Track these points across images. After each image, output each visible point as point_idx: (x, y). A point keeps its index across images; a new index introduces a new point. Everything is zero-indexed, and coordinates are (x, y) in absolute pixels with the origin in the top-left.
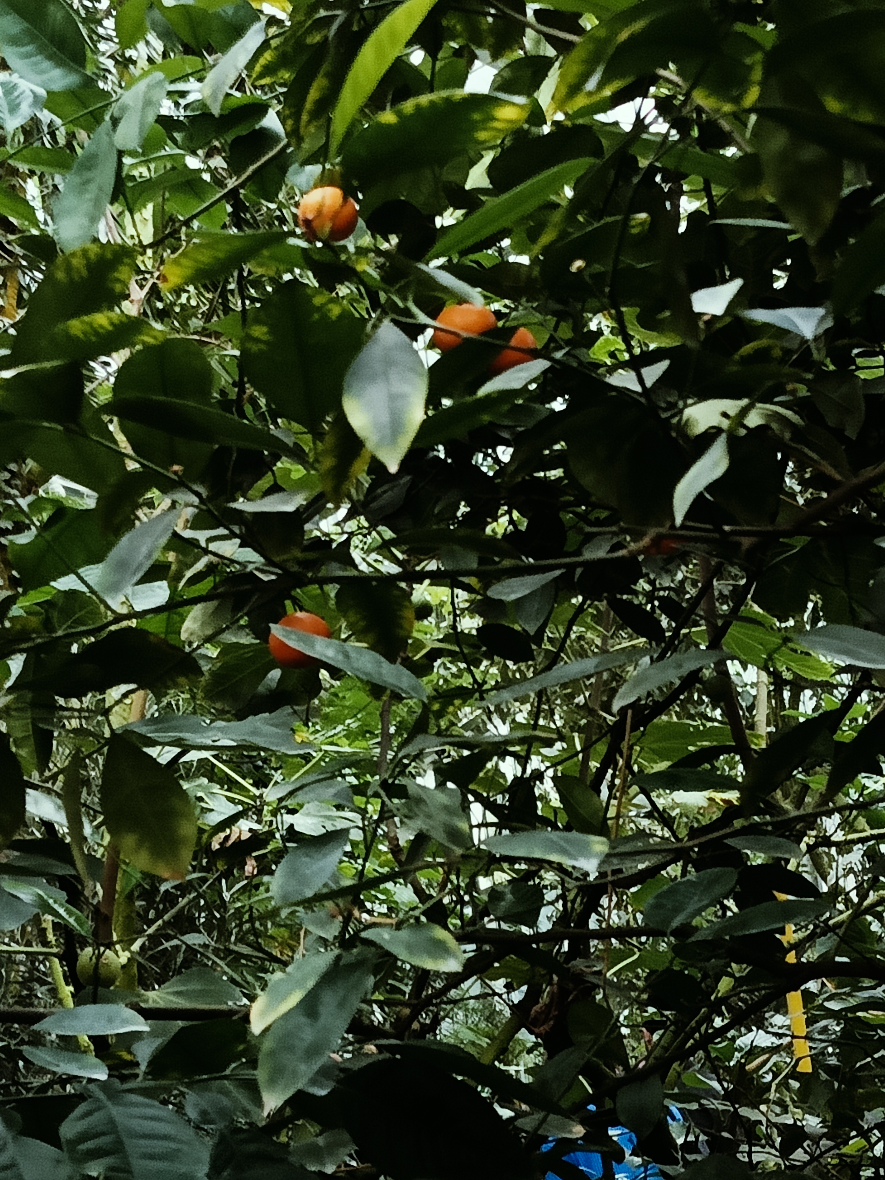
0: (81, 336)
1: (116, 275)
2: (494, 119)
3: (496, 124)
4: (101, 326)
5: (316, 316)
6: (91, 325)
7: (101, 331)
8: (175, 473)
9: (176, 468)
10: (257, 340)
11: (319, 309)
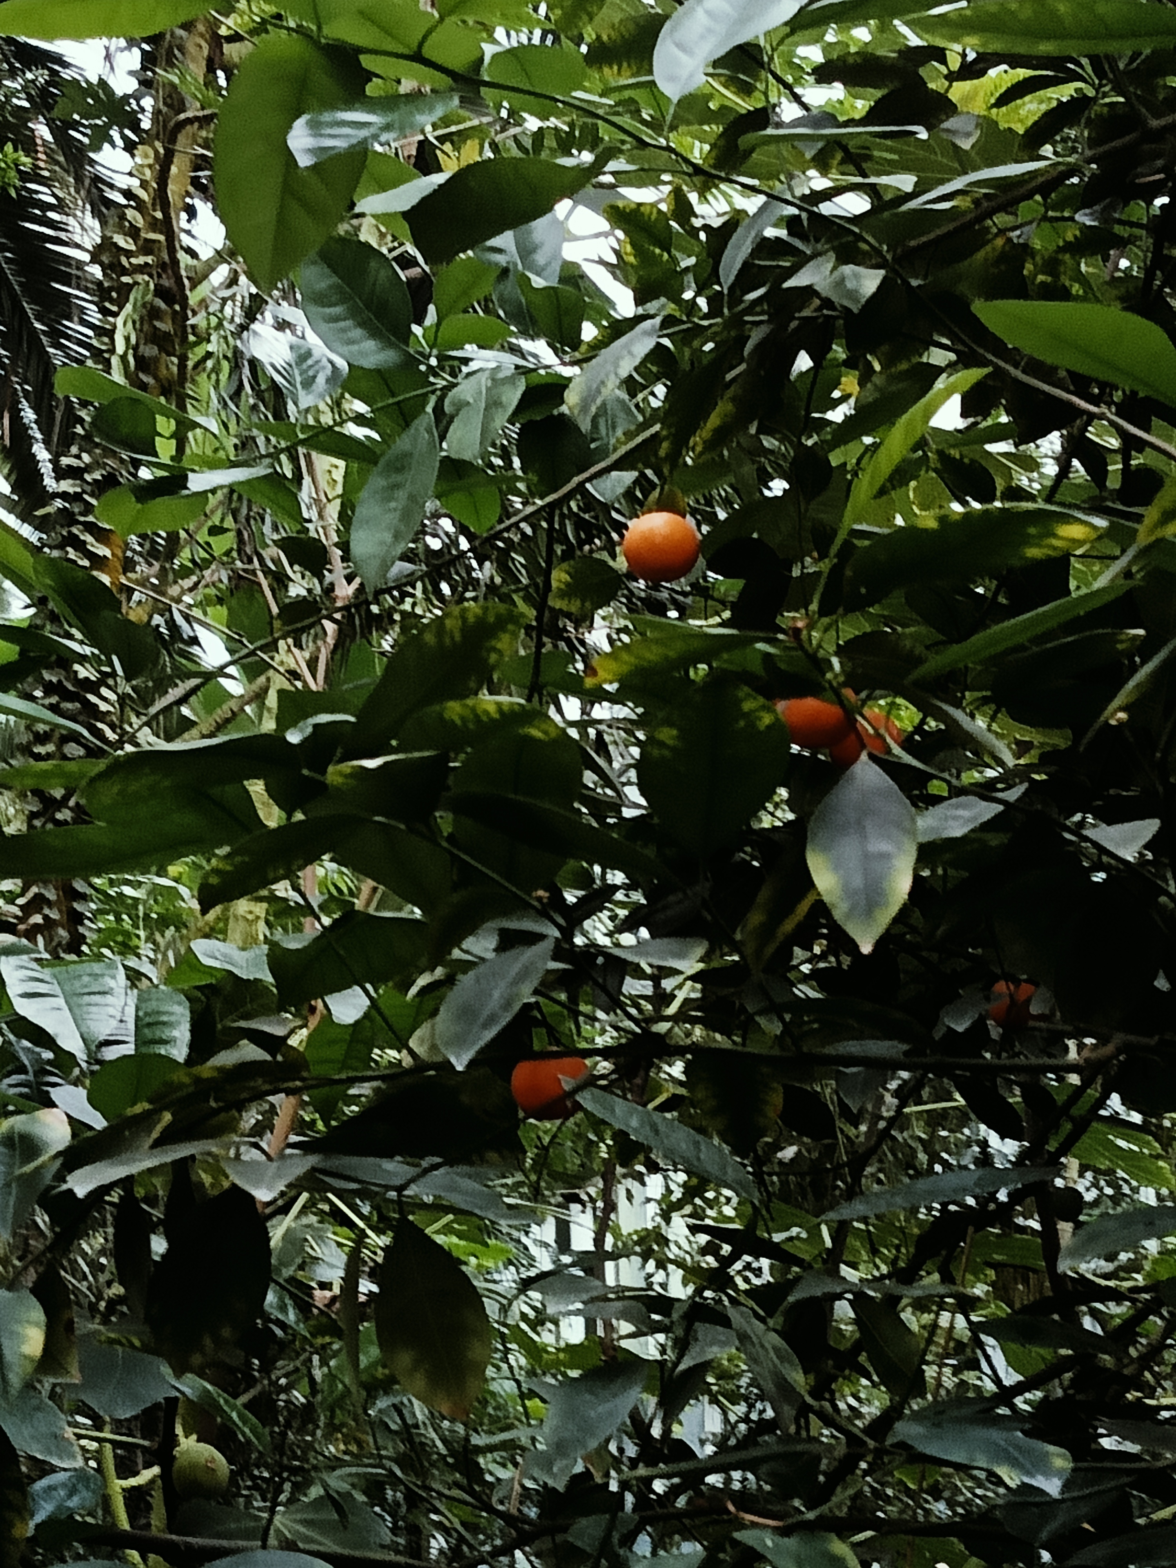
0: (458, 722)
1: (493, 643)
2: (1055, 536)
3: (1055, 542)
4: (486, 712)
5: (742, 723)
6: (473, 709)
7: (485, 719)
8: (539, 899)
9: (541, 893)
10: (662, 744)
11: (746, 715)
